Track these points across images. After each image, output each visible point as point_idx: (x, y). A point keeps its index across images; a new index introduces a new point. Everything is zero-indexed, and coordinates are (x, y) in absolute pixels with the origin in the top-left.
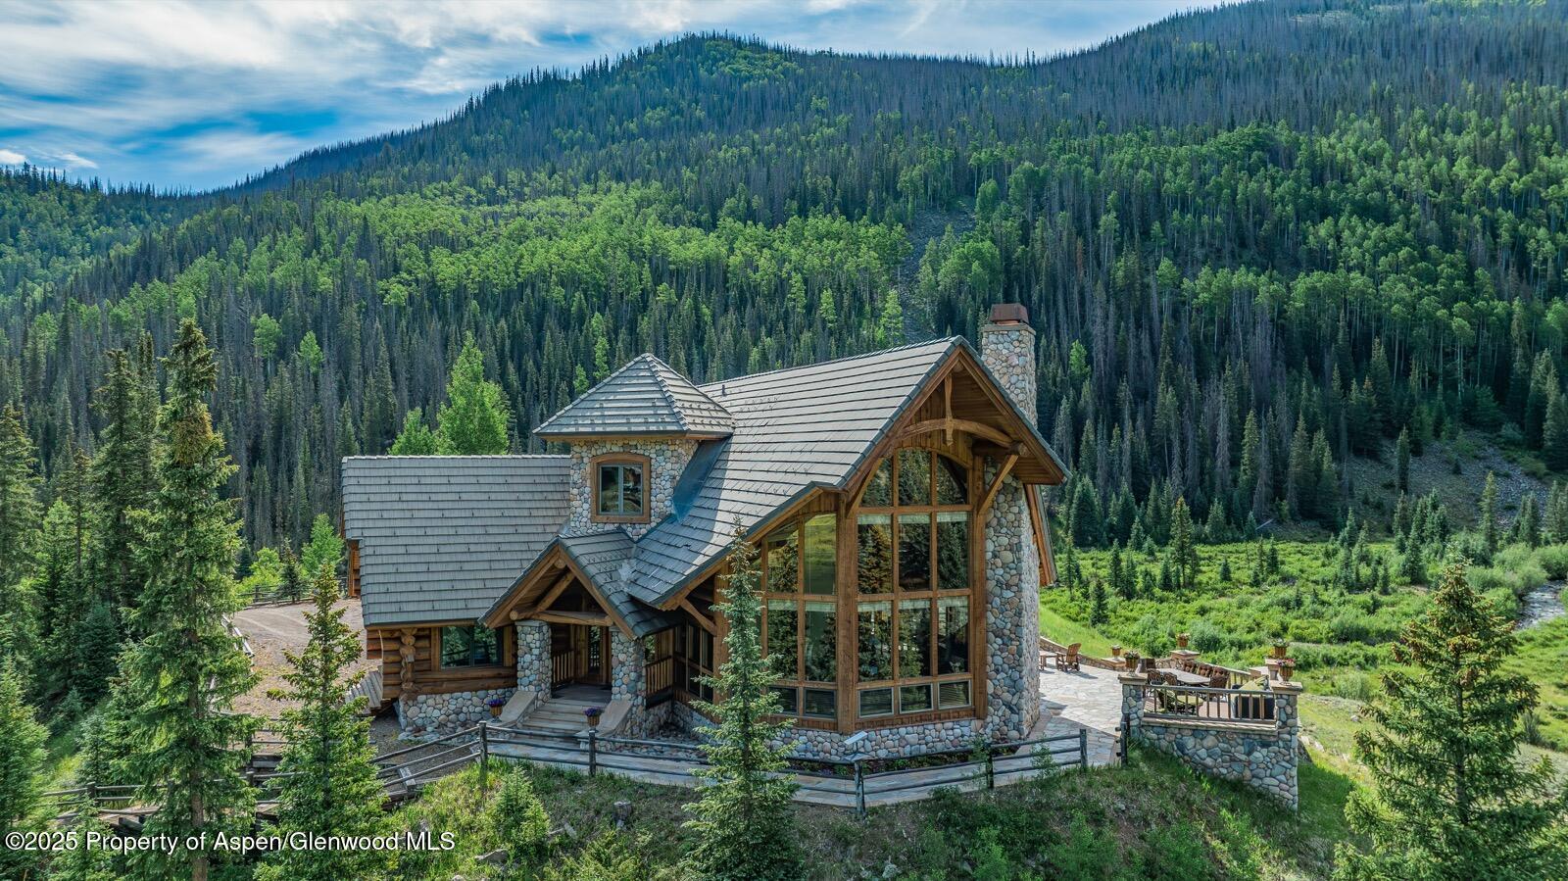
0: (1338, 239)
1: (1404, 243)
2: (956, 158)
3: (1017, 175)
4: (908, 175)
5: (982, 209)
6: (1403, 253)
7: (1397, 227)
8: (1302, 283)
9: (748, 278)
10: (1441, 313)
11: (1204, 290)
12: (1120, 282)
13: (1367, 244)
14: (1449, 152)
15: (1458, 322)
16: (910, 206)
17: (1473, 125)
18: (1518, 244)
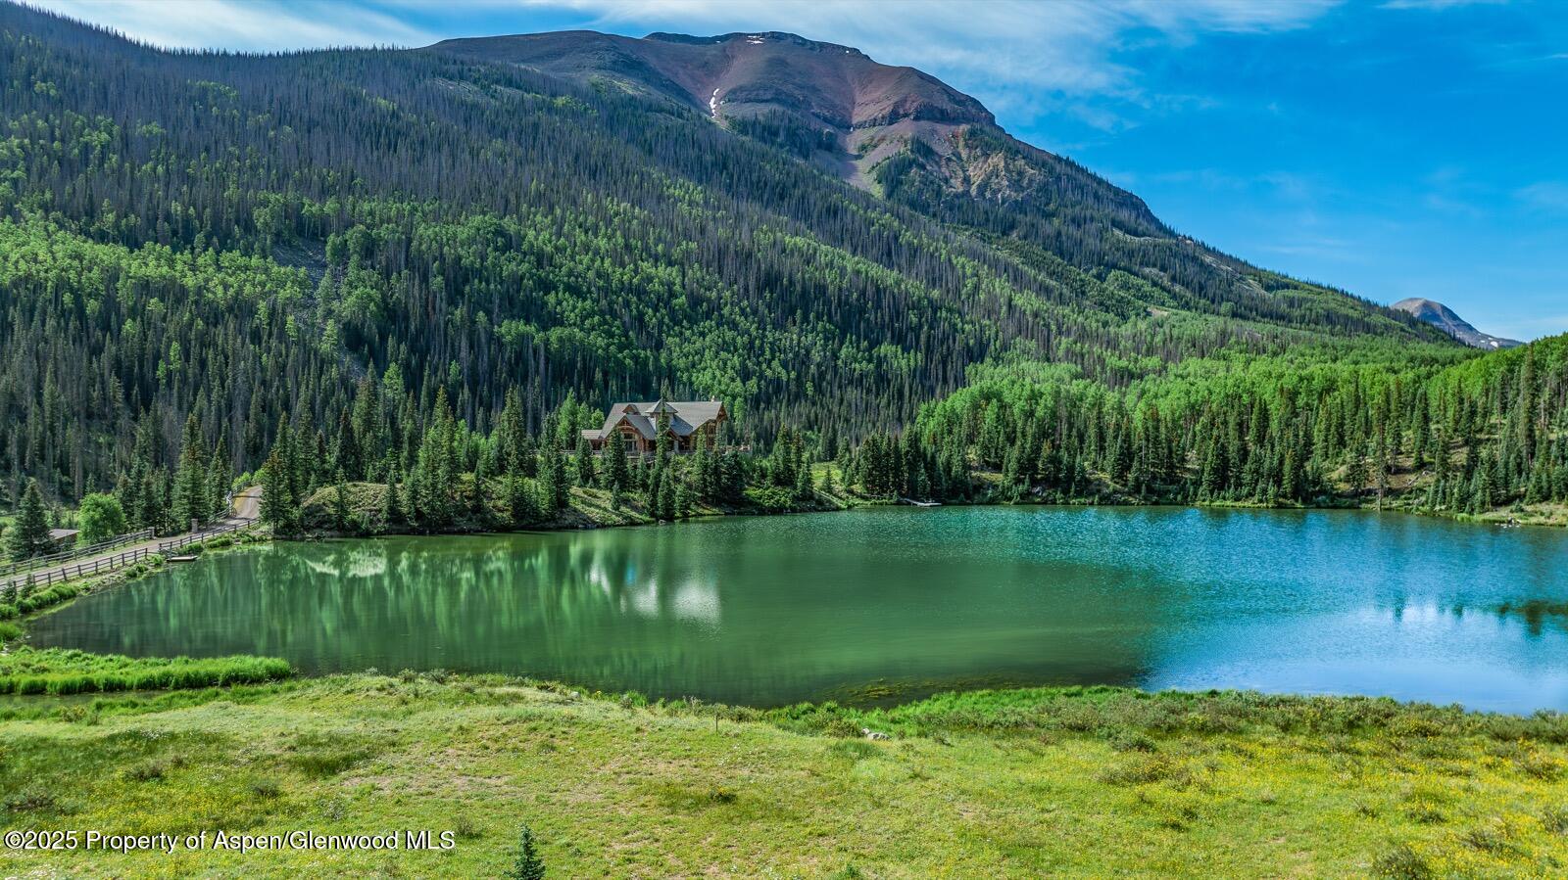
0: (560, 305)
1: (594, 312)
3: (353, 235)
4: (260, 217)
6: (596, 318)
8: (555, 333)
11: (508, 333)
13: (577, 311)
14: (597, 252)
15: (628, 361)
16: (268, 242)
17: (603, 231)
18: (641, 316)
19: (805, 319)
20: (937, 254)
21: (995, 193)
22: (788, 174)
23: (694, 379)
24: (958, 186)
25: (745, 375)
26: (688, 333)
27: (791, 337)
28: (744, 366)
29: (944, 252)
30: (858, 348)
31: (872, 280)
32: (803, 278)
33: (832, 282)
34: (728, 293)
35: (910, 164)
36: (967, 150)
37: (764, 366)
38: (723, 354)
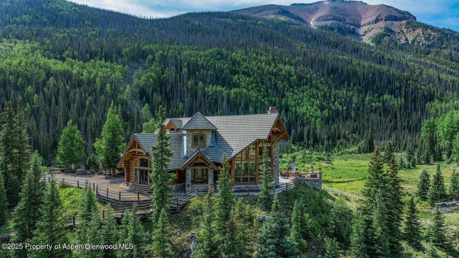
0: (239, 80)
1: (254, 82)
2: (138, 47)
3: (157, 55)
4: (125, 50)
5: (149, 63)
6: (254, 85)
7: (252, 78)
8: (233, 91)
9: (79, 78)
10: (263, 100)
11: (211, 91)
12: (190, 87)
13: (246, 82)
14: (260, 61)
15: (266, 102)
16: (126, 60)
17: (264, 54)
18: (275, 85)
19: (349, 85)
20: (401, 62)
21: (418, 43)
22: (339, 39)
23: (298, 110)
24: (403, 41)
25: (322, 109)
26: (296, 91)
27: (343, 92)
28: (321, 104)
29: (404, 61)
30: (373, 96)
31: (377, 70)
32: (347, 69)
33: (360, 71)
34: (315, 75)
35: (384, 36)
36: (406, 29)
37: (331, 104)
38: (312, 99)
